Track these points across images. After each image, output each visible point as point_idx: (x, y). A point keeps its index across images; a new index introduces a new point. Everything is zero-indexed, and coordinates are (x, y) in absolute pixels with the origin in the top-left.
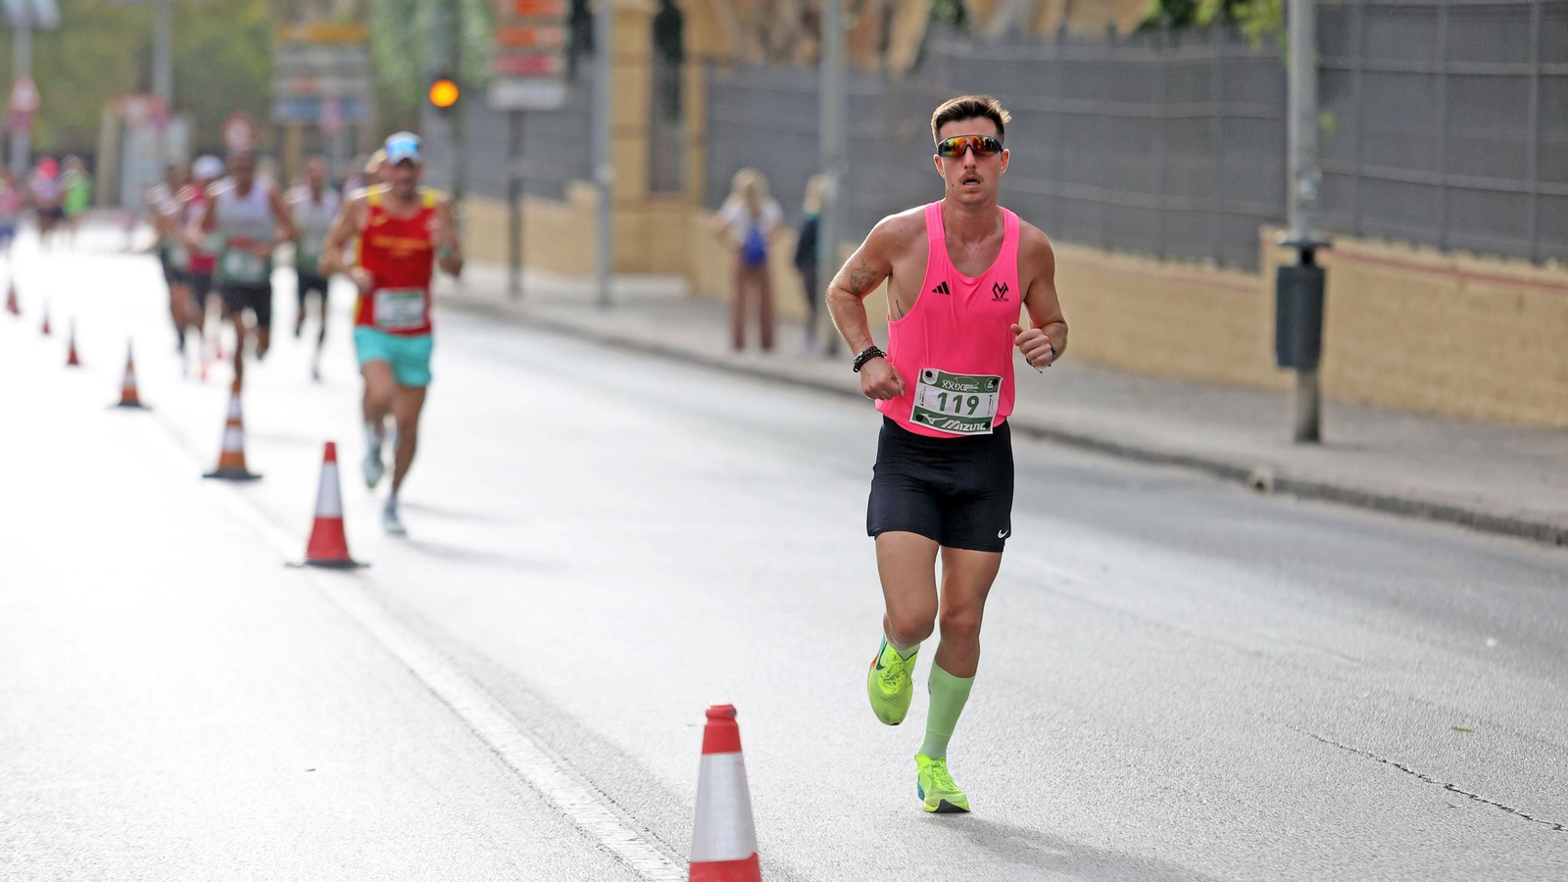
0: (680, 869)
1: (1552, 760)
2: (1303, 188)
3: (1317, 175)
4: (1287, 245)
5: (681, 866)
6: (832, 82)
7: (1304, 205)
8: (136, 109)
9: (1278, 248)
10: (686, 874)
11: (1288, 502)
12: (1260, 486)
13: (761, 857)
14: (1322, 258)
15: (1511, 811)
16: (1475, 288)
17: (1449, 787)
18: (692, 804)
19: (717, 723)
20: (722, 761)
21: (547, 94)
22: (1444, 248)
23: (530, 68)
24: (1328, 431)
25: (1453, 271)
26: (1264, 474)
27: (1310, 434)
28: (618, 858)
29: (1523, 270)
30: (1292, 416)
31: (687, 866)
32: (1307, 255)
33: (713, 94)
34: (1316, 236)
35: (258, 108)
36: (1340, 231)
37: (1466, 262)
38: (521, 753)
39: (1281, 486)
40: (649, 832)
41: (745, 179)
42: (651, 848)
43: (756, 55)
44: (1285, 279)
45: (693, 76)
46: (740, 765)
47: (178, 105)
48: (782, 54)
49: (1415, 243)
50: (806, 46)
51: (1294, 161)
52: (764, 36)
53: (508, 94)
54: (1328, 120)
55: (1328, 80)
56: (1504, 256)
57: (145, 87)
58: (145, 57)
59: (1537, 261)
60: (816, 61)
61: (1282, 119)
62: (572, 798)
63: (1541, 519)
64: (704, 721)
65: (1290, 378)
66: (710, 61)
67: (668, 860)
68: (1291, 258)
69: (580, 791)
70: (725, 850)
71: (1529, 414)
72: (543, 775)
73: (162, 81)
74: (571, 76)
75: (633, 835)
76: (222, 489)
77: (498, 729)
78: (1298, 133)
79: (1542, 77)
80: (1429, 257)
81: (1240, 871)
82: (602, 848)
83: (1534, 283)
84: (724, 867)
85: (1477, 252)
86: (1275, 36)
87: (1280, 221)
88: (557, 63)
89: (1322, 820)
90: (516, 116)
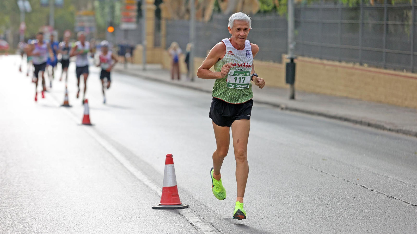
0: (160, 189)
1: (343, 166)
2: (291, 46)
3: (295, 43)
4: (288, 58)
5: (161, 188)
6: (193, 24)
7: (292, 50)
8: (46, 29)
9: (286, 58)
10: (162, 190)
11: (288, 112)
12: (282, 109)
13: (177, 186)
14: (295, 61)
15: (334, 176)
16: (328, 67)
17: (322, 171)
18: (163, 175)
19: (168, 158)
20: (169, 166)
21: (132, 26)
22: (321, 58)
23: (129, 21)
24: (297, 97)
25: (322, 64)
26: (283, 106)
27: (293, 97)
28: (147, 186)
29: (337, 63)
30: (289, 94)
31: (162, 188)
32: (292, 60)
33: (168, 26)
34: (294, 56)
35: (72, 29)
36: (299, 55)
37: (325, 62)
38: (127, 164)
39: (287, 109)
40: (154, 181)
41: (174, 44)
42: (154, 184)
43: (176, 18)
44: (288, 65)
45: (163, 23)
46: (173, 167)
47: (56, 28)
48: (181, 18)
49: (315, 57)
50: (187, 16)
51: (290, 40)
52: (178, 13)
53: (124, 26)
54: (297, 32)
55: (297, 24)
56: (333, 60)
57: (48, 24)
58: (48, 18)
59: (340, 61)
60: (189, 19)
61: (286, 32)
62: (138, 174)
63: (341, 116)
64: (166, 157)
65: (288, 86)
66: (167, 19)
67: (158, 187)
68: (289, 61)
69: (139, 172)
70: (170, 184)
71: (339, 94)
72: (132, 169)
73: (52, 23)
74: (138, 22)
75: (150, 181)
76: (64, 109)
77: (122, 159)
78: (290, 35)
79: (342, 24)
80: (318, 61)
81: (278, 189)
82: (144, 184)
83: (340, 67)
84: (170, 188)
85: (328, 59)
86: (286, 14)
87: (286, 53)
88: (135, 19)
89: (295, 178)
90: (126, 31)
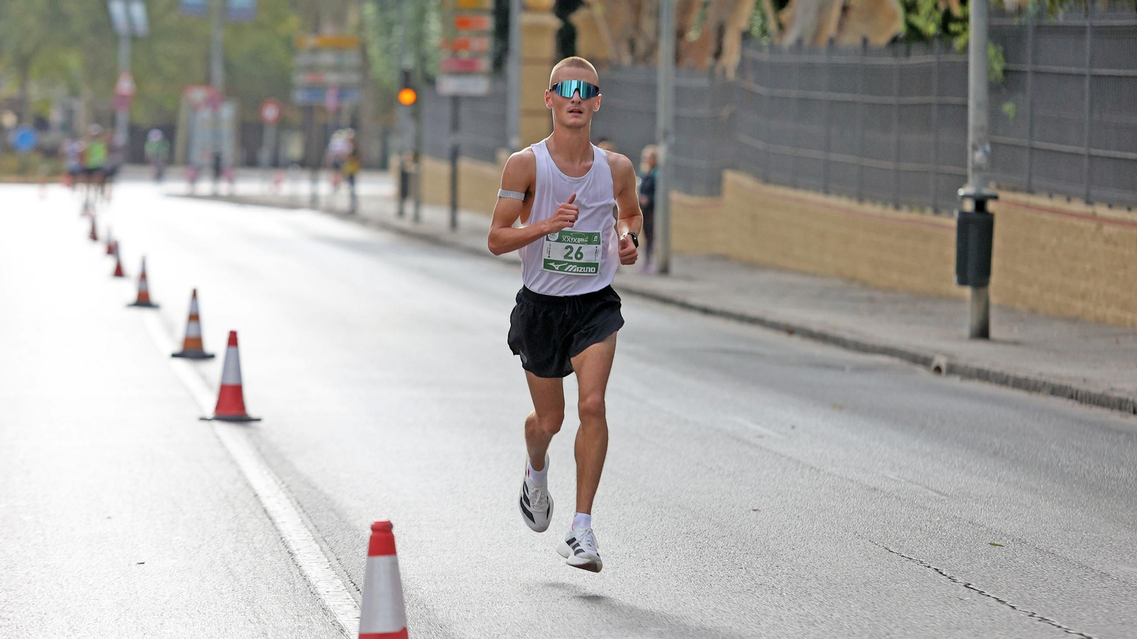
2: (978, 156)
3: (988, 148)
4: (967, 198)
6: (664, 79)
7: (978, 169)
8: (198, 94)
11: (955, 381)
12: (937, 369)
14: (991, 206)
16: (1108, 229)
21: (478, 86)
23: (466, 69)
24: (994, 332)
25: (1093, 217)
26: (941, 361)
27: (983, 332)
30: (967, 320)
32: (980, 204)
34: (986, 191)
35: (284, 94)
37: (1102, 211)
39: (952, 370)
43: (627, 59)
44: (965, 222)
47: (231, 91)
48: (644, 58)
51: (971, 138)
52: (632, 45)
53: (449, 85)
57: (207, 81)
58: (206, 59)
63: (1123, 395)
65: (967, 292)
68: (969, 206)
73: (218, 73)
78: (975, 116)
80: (1078, 206)
86: (965, 49)
88: (485, 64)
90: (456, 100)
